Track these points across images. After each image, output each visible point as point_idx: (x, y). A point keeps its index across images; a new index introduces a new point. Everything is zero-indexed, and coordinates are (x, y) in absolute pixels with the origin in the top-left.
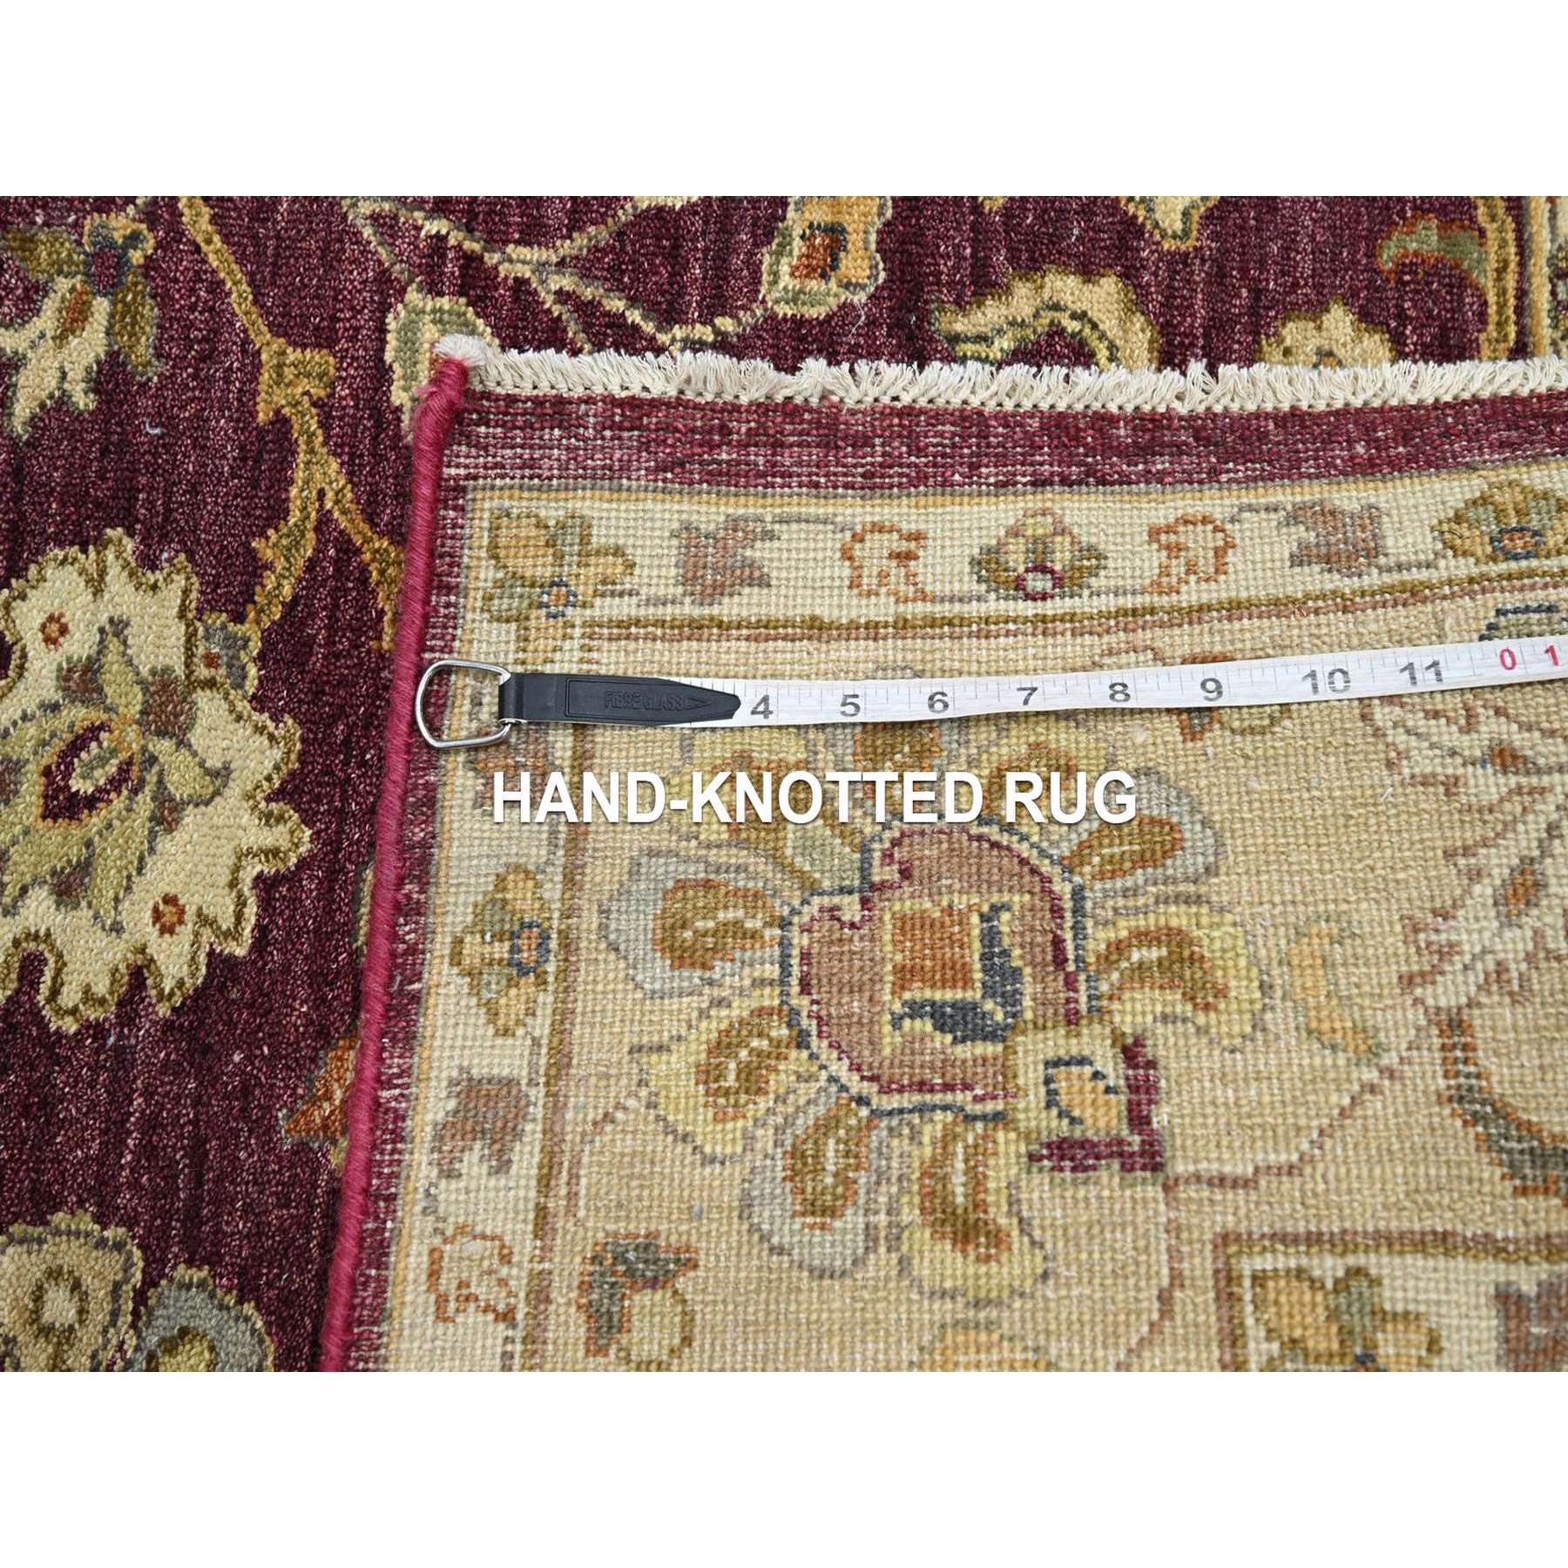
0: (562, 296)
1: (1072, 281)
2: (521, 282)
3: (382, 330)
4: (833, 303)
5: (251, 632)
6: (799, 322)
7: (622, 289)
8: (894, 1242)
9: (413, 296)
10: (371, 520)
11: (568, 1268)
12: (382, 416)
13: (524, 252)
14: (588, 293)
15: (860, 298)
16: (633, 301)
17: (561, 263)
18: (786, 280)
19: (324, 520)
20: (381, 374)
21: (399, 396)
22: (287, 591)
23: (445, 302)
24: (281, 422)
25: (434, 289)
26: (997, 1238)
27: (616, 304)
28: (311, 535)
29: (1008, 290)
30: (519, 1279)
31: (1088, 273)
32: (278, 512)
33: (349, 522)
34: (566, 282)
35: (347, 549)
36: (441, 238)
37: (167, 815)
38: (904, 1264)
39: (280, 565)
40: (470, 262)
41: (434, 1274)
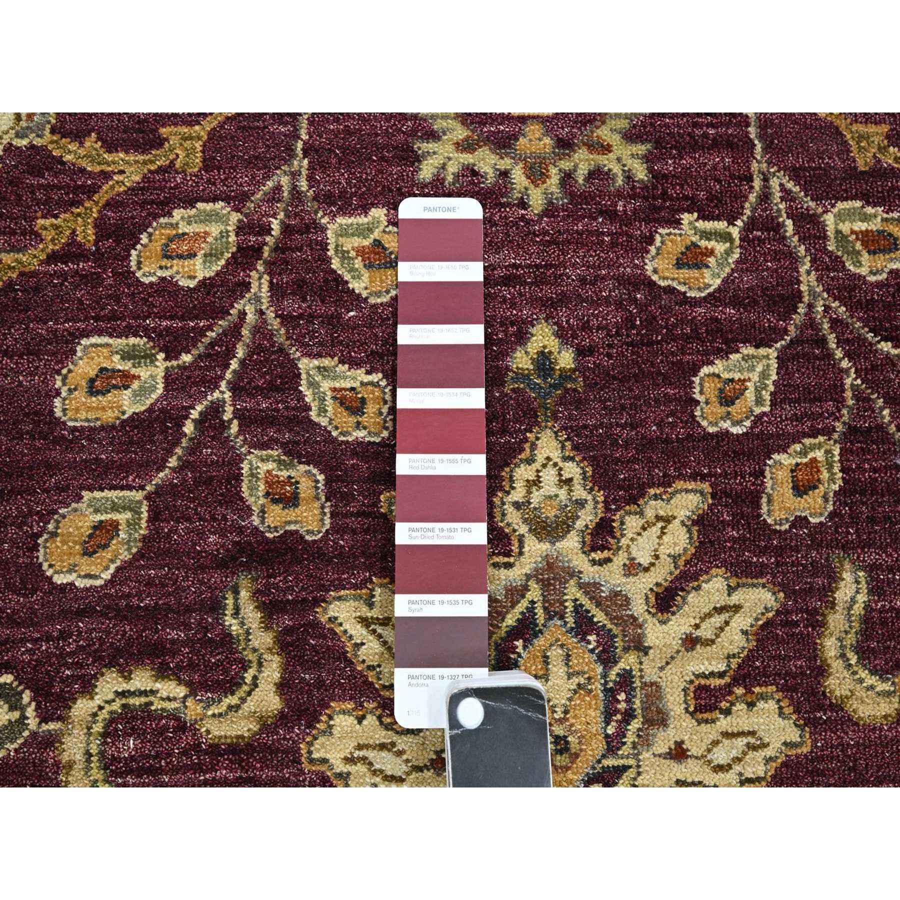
0: (243, 314)
1: (277, 676)
2: (247, 286)
3: (214, 200)
4: (251, 500)
5: (45, 139)
6: (238, 477)
7: (250, 354)
9: (235, 217)
10: (108, 204)
12: (165, 207)
13: (265, 287)
14: (245, 332)
15: (256, 521)
16: (242, 362)
17: (261, 313)
18: (265, 467)
19: (106, 176)
20: (190, 202)
21: (178, 214)
22: (68, 158)
23: (232, 238)
24: (160, 142)
25: (240, 229)
27: (240, 352)
28: (98, 169)
29: (267, 628)
31: (282, 687)
32: (111, 147)
33: (104, 194)
34: (251, 317)
35: (91, 191)
36: (268, 231)
39: (82, 152)
40: (257, 251)
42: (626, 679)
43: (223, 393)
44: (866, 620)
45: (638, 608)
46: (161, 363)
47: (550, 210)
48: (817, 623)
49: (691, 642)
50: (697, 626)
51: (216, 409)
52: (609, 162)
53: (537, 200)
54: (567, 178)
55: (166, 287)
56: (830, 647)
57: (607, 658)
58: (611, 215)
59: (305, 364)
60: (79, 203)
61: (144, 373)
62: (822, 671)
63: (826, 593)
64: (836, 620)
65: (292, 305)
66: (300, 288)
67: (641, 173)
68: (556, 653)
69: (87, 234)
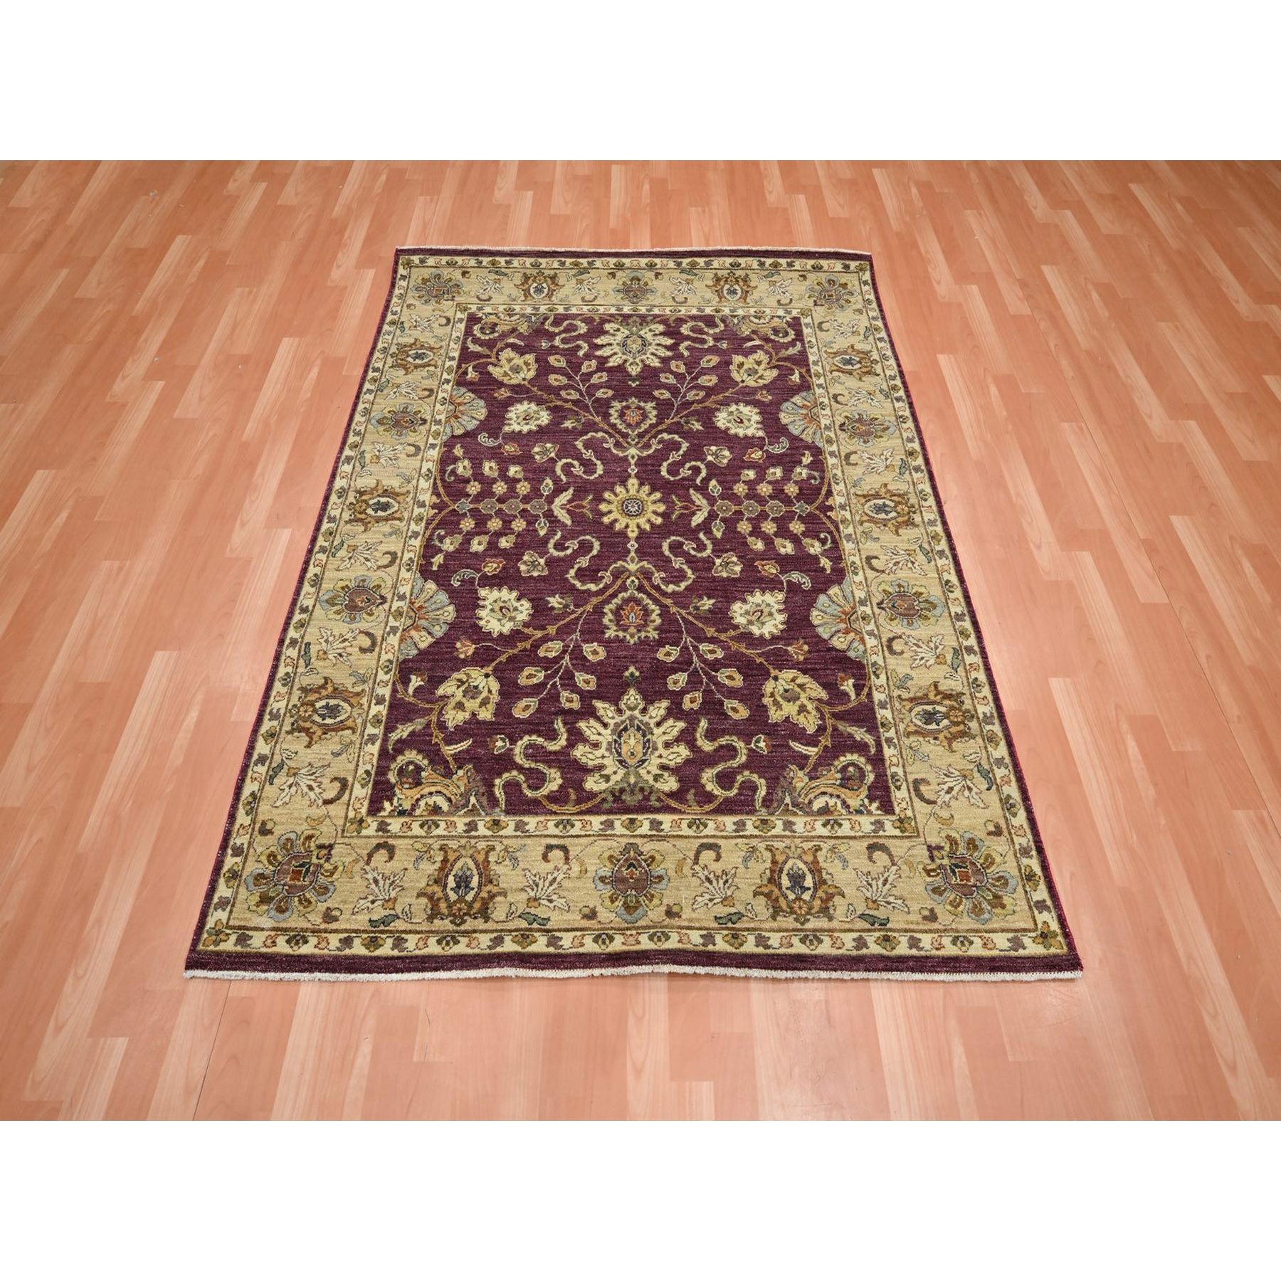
0: (562, 664)
2: (564, 658)
5: (520, 628)
10: (533, 641)
12: (546, 642)
13: (568, 658)
17: (567, 664)
21: (550, 643)
33: (533, 638)
34: (565, 664)
35: (530, 638)
37: (499, 620)
42: (648, 740)
43: (557, 679)
44: (707, 730)
45: (652, 726)
46: (543, 673)
47: (635, 644)
48: (695, 730)
49: (664, 733)
50: (666, 730)
51: (555, 682)
52: (649, 635)
53: (632, 642)
54: (639, 638)
55: (545, 657)
56: (698, 735)
57: (644, 736)
58: (649, 645)
59: (576, 674)
60: (527, 640)
61: (539, 674)
62: (696, 740)
63: (698, 724)
64: (700, 730)
65: (574, 662)
66: (576, 658)
67: (657, 637)
68: (632, 735)
69: (528, 646)
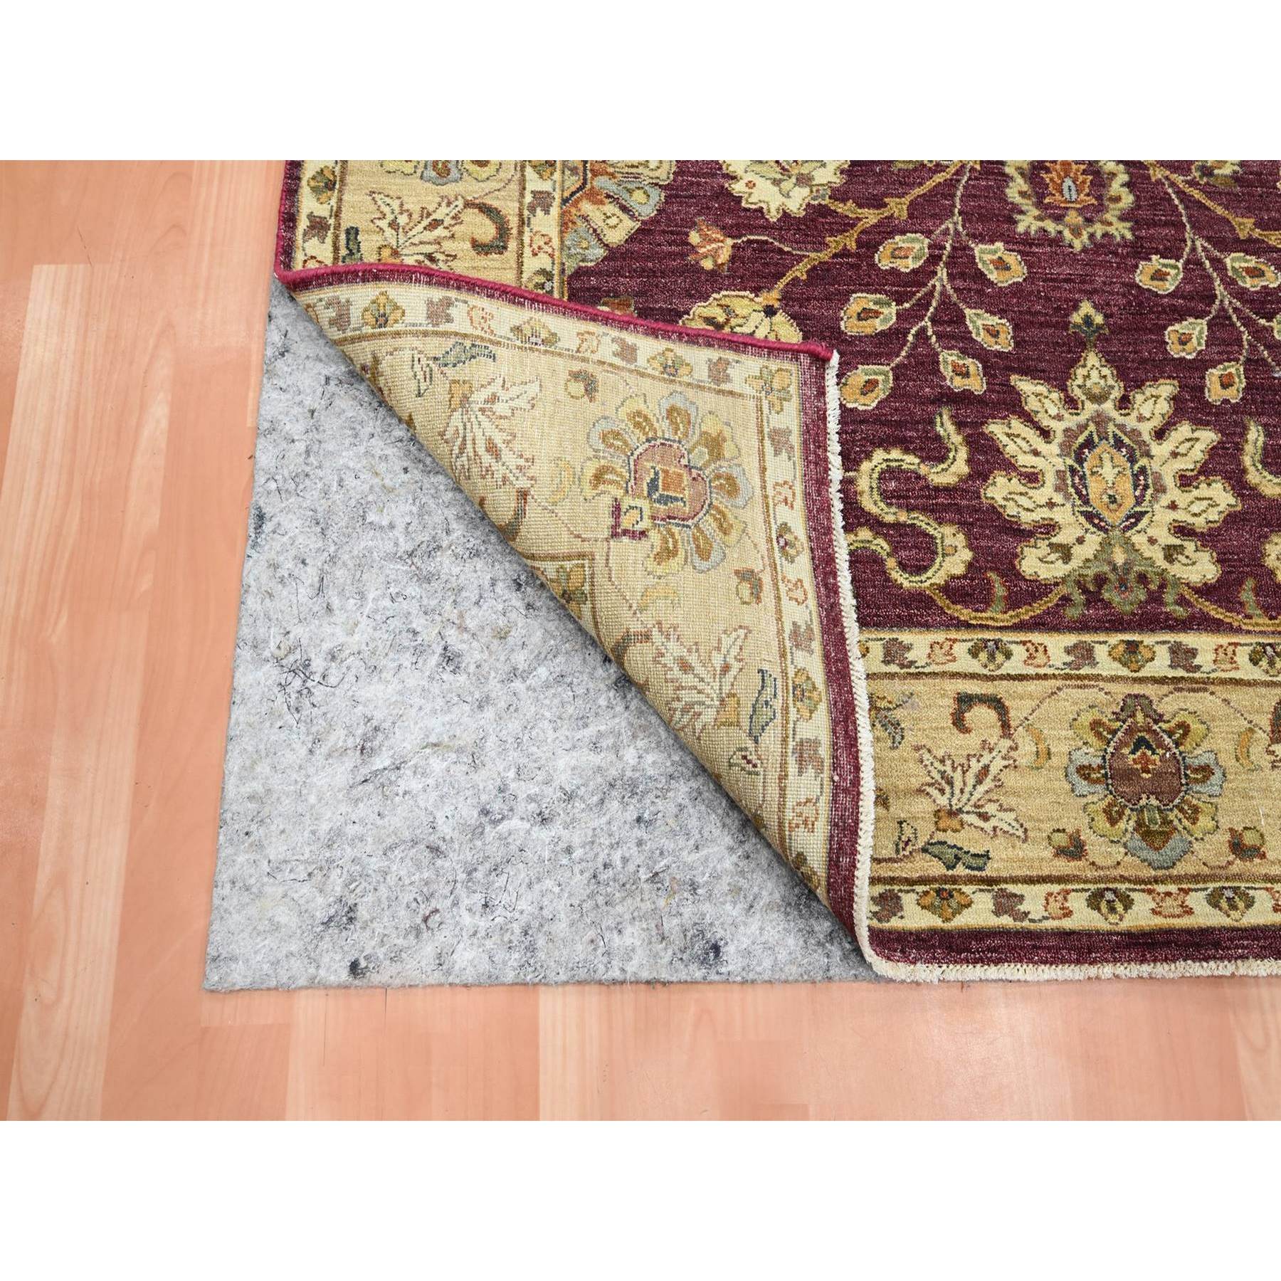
0: (934, 286)
1: (965, 456)
2: (936, 273)
3: (916, 232)
4: (945, 373)
5: (826, 201)
6: (938, 362)
7: (939, 305)
8: (596, 457)
9: (927, 241)
10: (861, 232)
11: (590, 368)
12: (890, 234)
13: (945, 274)
14: (936, 294)
15: (949, 383)
16: (936, 309)
17: (944, 286)
18: (951, 358)
19: (860, 219)
20: (903, 233)
21: (898, 238)
22: (839, 211)
23: (926, 251)
24: (885, 205)
25: (930, 247)
26: (595, 487)
27: (935, 304)
28: (855, 216)
30: (588, 355)
32: (860, 206)
33: (860, 226)
34: (938, 288)
35: (853, 226)
36: (945, 248)
37: (776, 182)
38: (589, 459)
39: (846, 208)
40: (940, 258)
41: (588, 333)
42: (1143, 470)
43: (926, 322)
44: (1264, 449)
45: (1146, 437)
46: (894, 308)
47: (1085, 250)
48: (1239, 449)
49: (1175, 455)
50: (1177, 447)
51: (924, 330)
52: (1111, 230)
53: (1078, 245)
54: (1092, 236)
55: (894, 272)
56: (1247, 461)
57: (1132, 460)
58: (1115, 254)
59: (968, 312)
60: (847, 231)
61: (885, 311)
62: (1244, 471)
63: (1243, 434)
64: (1249, 448)
65: (959, 283)
66: (963, 276)
67: (1129, 236)
68: (1106, 456)
69: (852, 246)
